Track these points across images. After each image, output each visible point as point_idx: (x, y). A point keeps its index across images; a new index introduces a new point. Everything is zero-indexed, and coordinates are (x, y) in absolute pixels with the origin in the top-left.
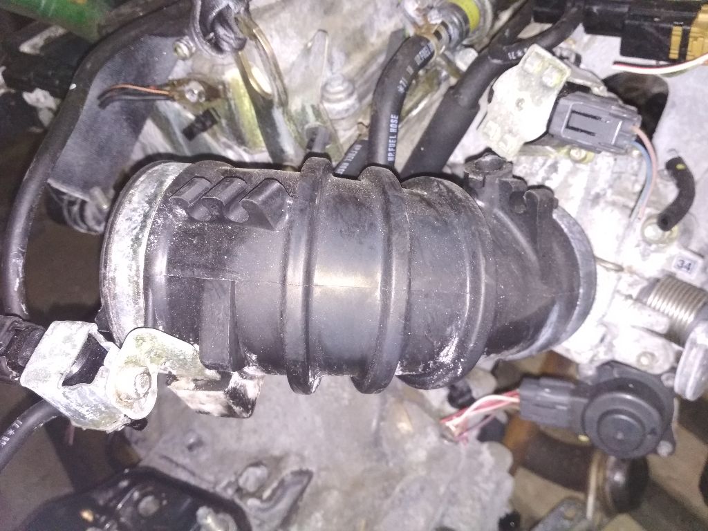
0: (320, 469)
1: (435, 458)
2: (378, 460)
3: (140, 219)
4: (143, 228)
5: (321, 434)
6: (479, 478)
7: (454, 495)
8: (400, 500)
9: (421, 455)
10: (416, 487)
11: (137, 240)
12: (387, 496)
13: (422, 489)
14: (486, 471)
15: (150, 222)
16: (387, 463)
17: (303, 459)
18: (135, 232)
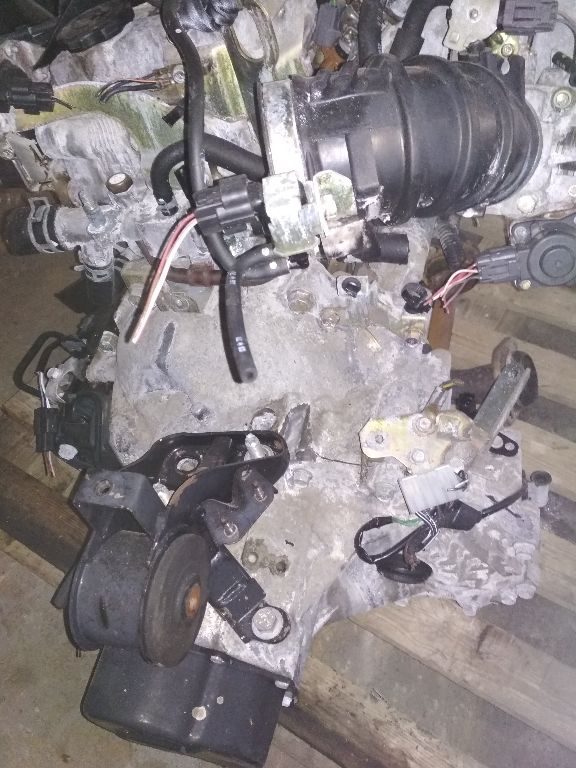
0: (313, 402)
1: (399, 367)
2: (356, 382)
3: (284, 109)
4: (289, 114)
5: (309, 371)
6: (435, 375)
7: (421, 391)
8: (386, 401)
9: (389, 367)
10: (394, 390)
11: (288, 123)
12: (372, 405)
13: (399, 389)
14: (438, 368)
15: (292, 109)
16: (364, 382)
17: (298, 395)
18: (284, 118)
